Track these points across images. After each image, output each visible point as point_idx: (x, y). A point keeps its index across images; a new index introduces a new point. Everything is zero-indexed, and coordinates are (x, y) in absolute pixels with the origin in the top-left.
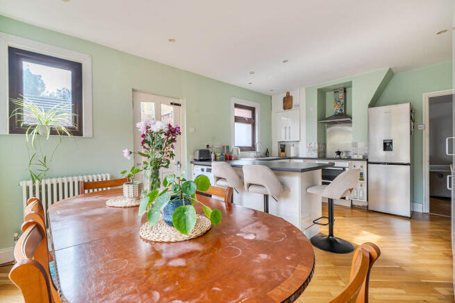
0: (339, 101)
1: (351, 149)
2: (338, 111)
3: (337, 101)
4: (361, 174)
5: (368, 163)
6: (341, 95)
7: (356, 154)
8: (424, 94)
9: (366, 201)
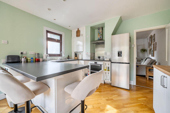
0: (100, 33)
1: (104, 56)
2: (100, 38)
3: (99, 33)
4: (108, 68)
5: (111, 62)
6: (101, 30)
7: (106, 58)
8: (134, 30)
9: (110, 81)
